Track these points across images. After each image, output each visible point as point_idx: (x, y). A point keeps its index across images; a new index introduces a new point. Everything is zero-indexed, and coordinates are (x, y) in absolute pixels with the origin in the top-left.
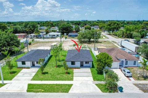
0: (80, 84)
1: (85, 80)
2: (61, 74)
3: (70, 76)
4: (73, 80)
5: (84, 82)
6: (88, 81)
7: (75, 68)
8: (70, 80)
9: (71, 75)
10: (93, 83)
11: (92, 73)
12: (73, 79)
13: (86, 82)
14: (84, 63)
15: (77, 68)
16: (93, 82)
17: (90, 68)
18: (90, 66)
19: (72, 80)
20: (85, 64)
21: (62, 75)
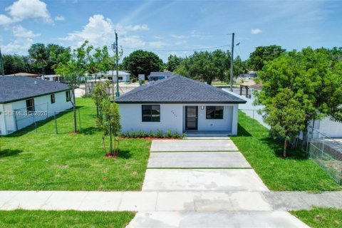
0: (184, 212)
1: (214, 184)
2: (81, 156)
3: (126, 167)
4: (138, 189)
5: (211, 196)
6: (235, 190)
7: (160, 137)
8: (118, 189)
9: (132, 161)
10: (277, 207)
11: (246, 156)
12: (141, 180)
13: (224, 196)
14: (202, 114)
15: (169, 137)
16: (267, 196)
17: (232, 136)
18: (231, 131)
19: (132, 189)
20: (203, 122)
21: (85, 161)
